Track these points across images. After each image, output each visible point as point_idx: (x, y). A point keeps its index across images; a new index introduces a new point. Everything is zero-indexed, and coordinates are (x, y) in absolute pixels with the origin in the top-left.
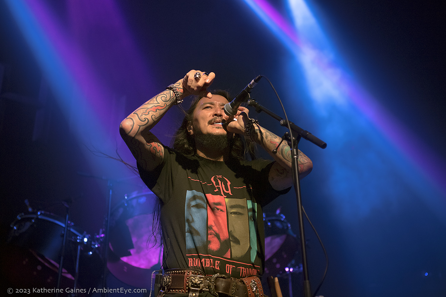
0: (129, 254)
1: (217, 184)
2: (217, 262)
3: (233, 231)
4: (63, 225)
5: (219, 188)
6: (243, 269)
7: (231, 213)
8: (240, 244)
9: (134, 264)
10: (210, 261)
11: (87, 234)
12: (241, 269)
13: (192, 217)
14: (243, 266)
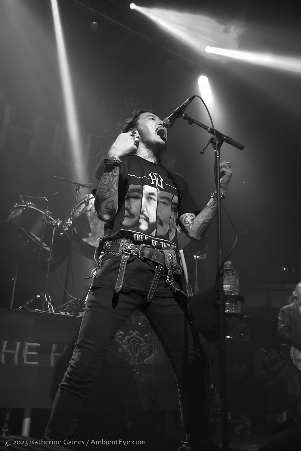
0: (88, 237)
1: (154, 178)
2: (146, 238)
3: (160, 216)
4: (45, 214)
5: (154, 181)
6: (164, 244)
7: (161, 202)
8: (163, 226)
9: (90, 244)
10: (141, 236)
11: (60, 220)
12: (163, 244)
13: (131, 206)
14: (164, 241)
